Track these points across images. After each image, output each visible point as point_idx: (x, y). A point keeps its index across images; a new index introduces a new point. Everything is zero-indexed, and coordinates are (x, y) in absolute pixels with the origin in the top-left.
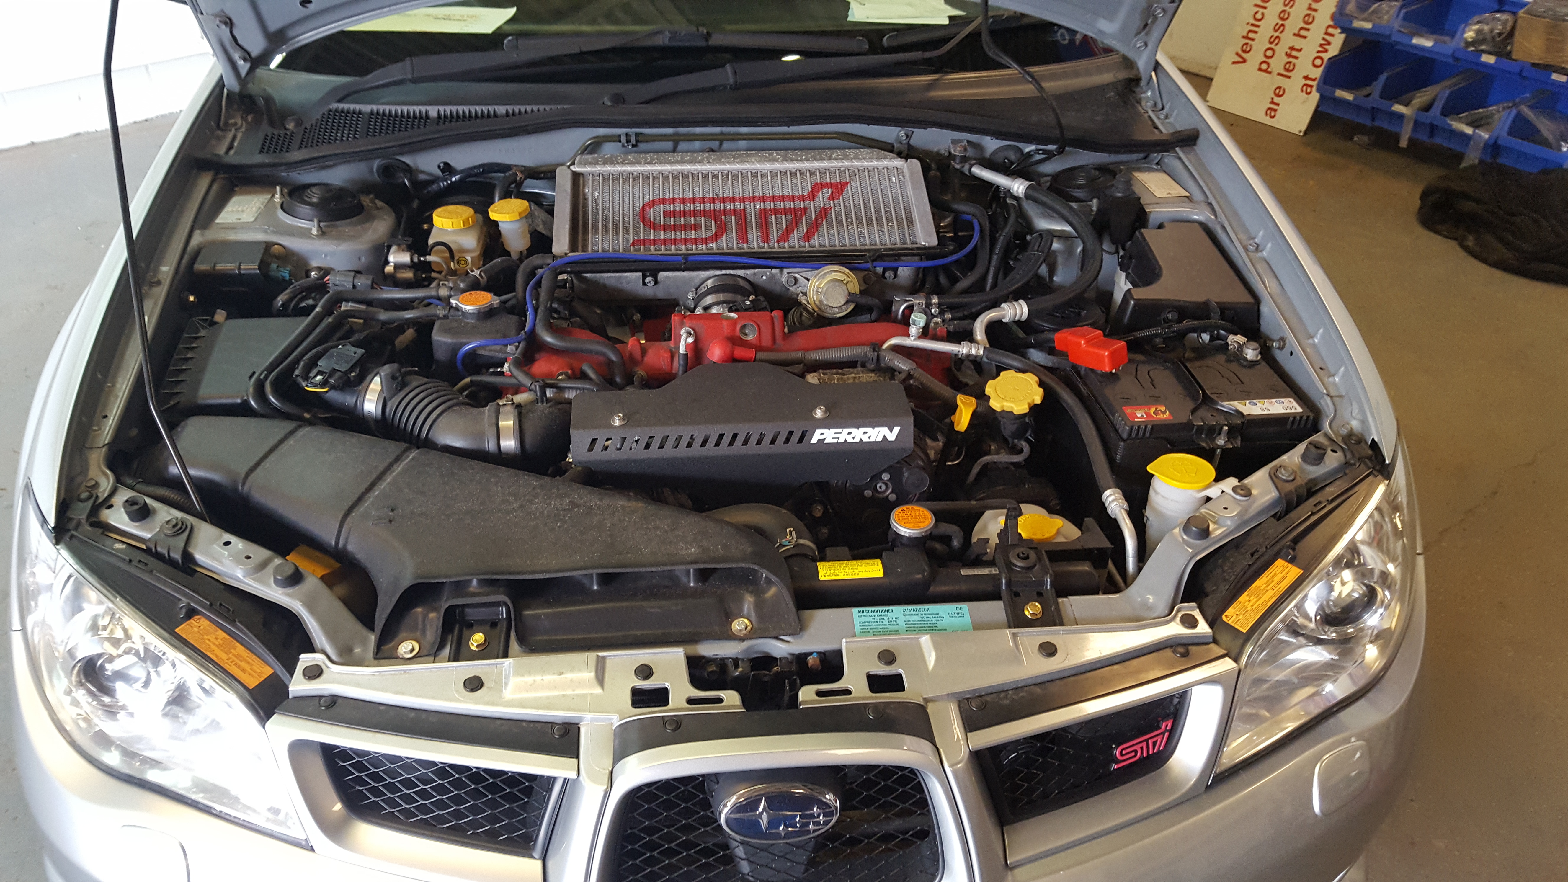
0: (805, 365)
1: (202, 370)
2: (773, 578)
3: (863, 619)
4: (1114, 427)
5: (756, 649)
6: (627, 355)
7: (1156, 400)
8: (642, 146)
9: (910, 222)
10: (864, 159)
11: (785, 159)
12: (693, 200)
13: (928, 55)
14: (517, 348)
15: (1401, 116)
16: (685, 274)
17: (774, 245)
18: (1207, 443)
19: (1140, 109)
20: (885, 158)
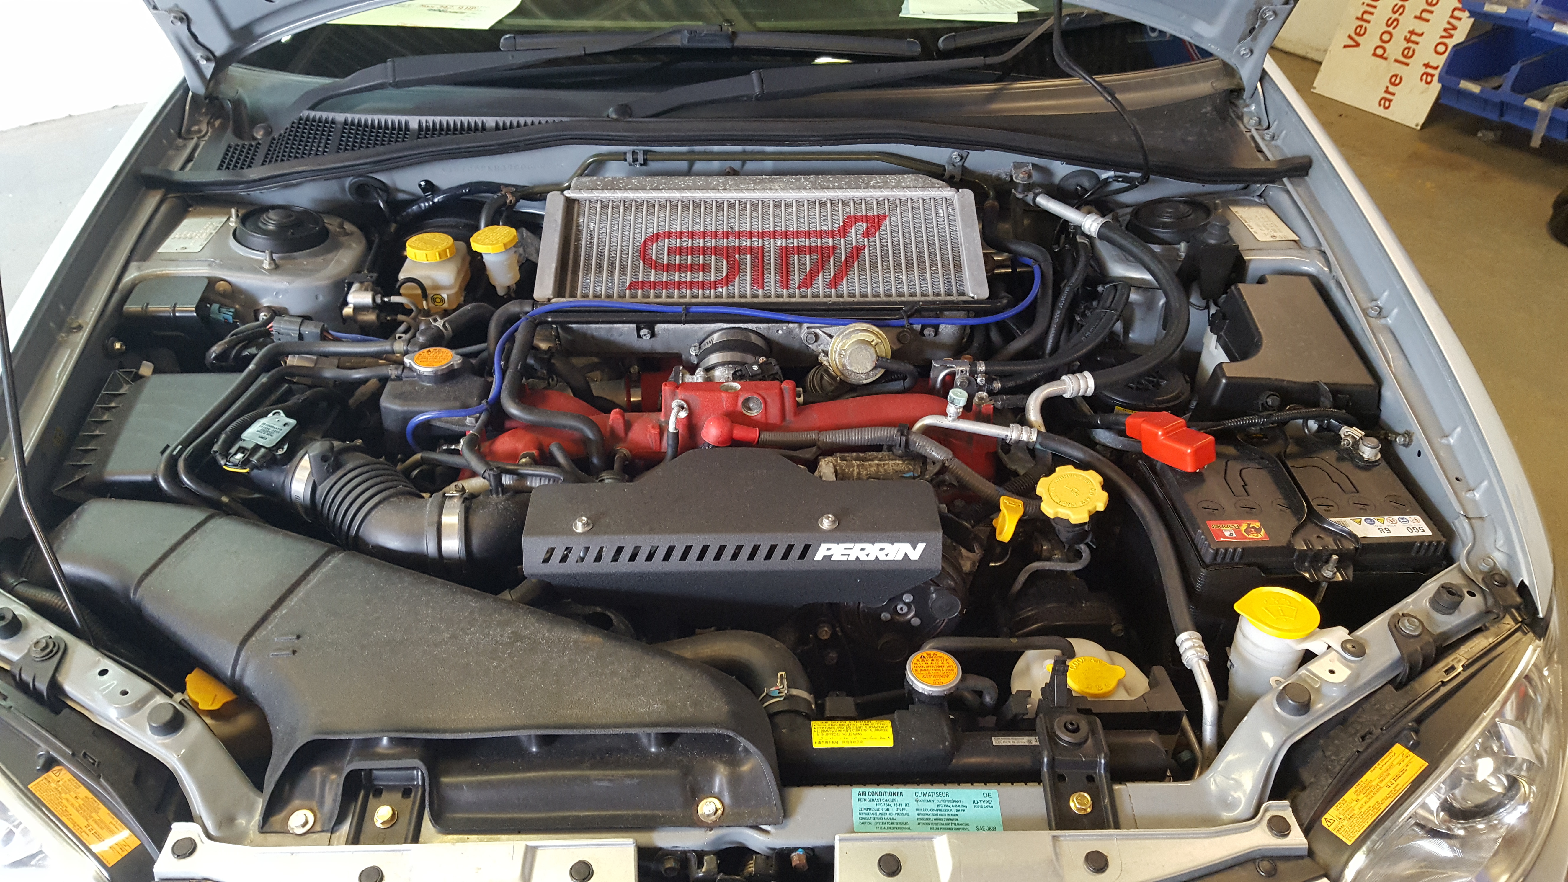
0: (819, 448)
1: (114, 439)
2: (752, 748)
3: (865, 805)
4: (1195, 546)
5: (728, 839)
6: (608, 429)
7: (1249, 512)
8: (653, 165)
9: (958, 266)
10: (908, 187)
11: (815, 187)
12: (704, 235)
13: (990, 60)
14: (477, 420)
15: (1535, 113)
16: (687, 326)
17: (795, 294)
18: (1311, 574)
19: (1242, 126)
20: (933, 186)
